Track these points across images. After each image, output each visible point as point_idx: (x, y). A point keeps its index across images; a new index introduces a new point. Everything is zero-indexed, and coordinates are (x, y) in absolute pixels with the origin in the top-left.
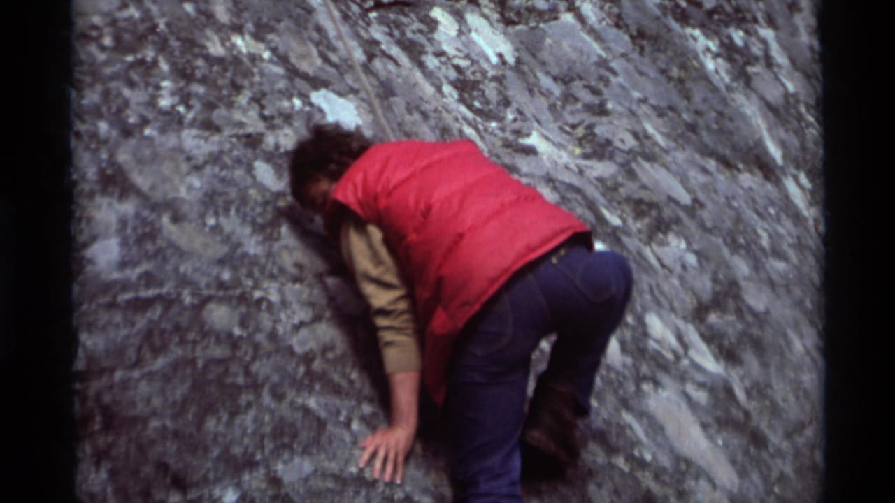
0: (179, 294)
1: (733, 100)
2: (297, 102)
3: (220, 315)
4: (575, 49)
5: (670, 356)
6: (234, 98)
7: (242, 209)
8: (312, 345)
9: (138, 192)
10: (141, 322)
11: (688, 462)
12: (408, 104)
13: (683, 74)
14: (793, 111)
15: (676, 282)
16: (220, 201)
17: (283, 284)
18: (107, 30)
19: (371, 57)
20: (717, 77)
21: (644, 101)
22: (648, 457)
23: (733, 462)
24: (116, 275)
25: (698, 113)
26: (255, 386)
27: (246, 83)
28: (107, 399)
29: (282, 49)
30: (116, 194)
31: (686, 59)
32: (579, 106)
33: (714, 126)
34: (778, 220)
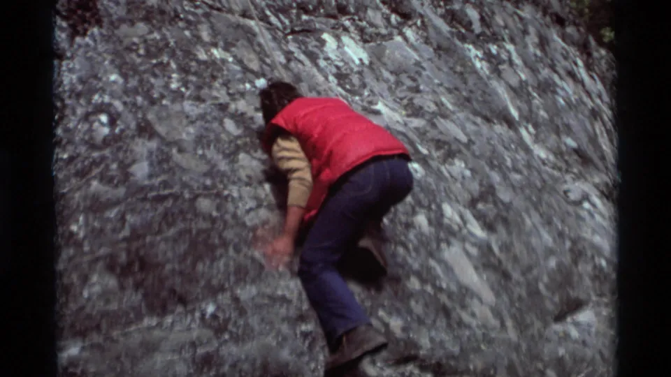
0: (182, 193)
1: (491, 84)
2: (248, 86)
3: (205, 204)
4: (402, 56)
5: (456, 228)
6: (212, 84)
7: (217, 145)
8: (256, 221)
9: (159, 136)
10: (161, 209)
11: (467, 289)
12: (309, 86)
13: (462, 69)
14: (525, 90)
15: (459, 185)
16: (205, 141)
17: (240, 187)
18: (142, 46)
19: (289, 60)
20: (482, 71)
21: (441, 85)
22: (444, 286)
23: (492, 289)
24: (146, 182)
25: (471, 92)
26: (225, 244)
27: (219, 75)
28: (142, 253)
29: (239, 56)
30: (147, 137)
31: (465, 61)
32: (405, 87)
33: (480, 99)
34: (516, 151)
